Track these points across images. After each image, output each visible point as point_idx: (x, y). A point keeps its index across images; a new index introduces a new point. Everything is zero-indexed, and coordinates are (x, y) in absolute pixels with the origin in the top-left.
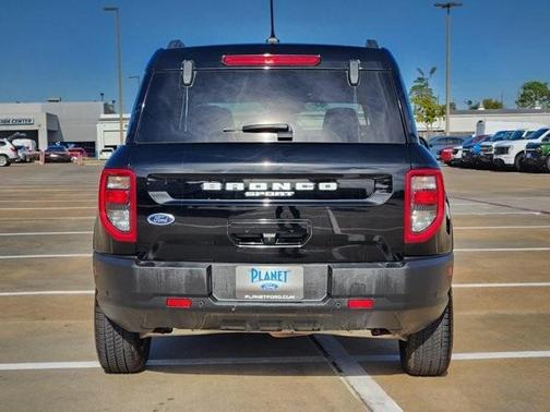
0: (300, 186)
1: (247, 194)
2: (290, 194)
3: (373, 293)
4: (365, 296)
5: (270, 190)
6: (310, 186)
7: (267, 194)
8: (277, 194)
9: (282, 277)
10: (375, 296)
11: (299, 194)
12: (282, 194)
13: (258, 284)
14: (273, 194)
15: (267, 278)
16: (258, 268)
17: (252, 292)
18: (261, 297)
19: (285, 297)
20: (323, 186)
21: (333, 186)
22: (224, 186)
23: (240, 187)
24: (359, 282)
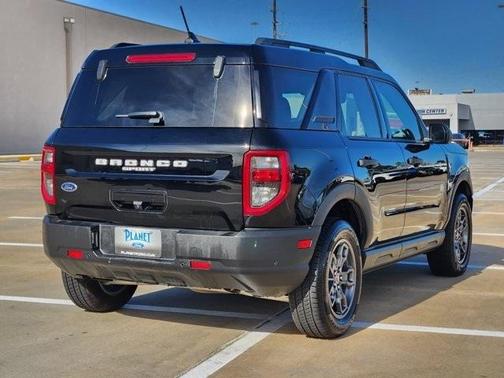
0: (159, 163)
1: (124, 169)
2: (152, 169)
3: (209, 256)
4: (203, 259)
5: (139, 166)
6: (166, 163)
7: (136, 169)
8: (143, 169)
9: (147, 238)
10: (211, 260)
11: (159, 170)
12: (147, 169)
13: (129, 243)
14: (140, 169)
15: (136, 238)
16: (130, 229)
17: (126, 249)
18: (131, 254)
19: (149, 255)
20: (176, 164)
21: (184, 164)
22: (109, 162)
23: (119, 162)
24: (196, 246)
